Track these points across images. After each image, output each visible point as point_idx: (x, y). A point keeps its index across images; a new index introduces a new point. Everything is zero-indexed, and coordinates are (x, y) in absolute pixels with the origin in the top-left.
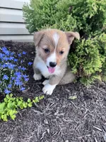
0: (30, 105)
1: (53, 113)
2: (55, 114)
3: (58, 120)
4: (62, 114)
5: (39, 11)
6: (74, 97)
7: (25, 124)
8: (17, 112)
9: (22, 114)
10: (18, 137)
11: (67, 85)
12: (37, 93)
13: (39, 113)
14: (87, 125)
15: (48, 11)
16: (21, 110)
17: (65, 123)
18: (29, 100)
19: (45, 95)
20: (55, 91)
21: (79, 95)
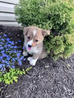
0: (24, 73)
1: (37, 77)
2: (39, 77)
3: (40, 80)
4: (42, 77)
5: (28, 13)
6: (48, 66)
7: (23, 84)
8: (17, 78)
9: (21, 78)
10: (21, 91)
11: (43, 59)
12: (27, 64)
13: (29, 77)
14: (55, 82)
16: (19, 76)
17: (44, 82)
18: (23, 70)
21: (50, 65)
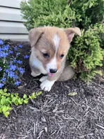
0: (26, 102)
1: (51, 110)
2: (54, 111)
3: (57, 117)
4: (62, 111)
5: (37, 5)
6: (74, 94)
7: (19, 121)
8: (11, 109)
9: (17, 111)
10: (12, 136)
11: (66, 82)
12: (35, 89)
13: (35, 109)
14: (89, 123)
15: (46, 5)
16: (16, 107)
17: (65, 121)
18: (25, 96)
19: (43, 91)
20: (53, 87)
21: (79, 91)
